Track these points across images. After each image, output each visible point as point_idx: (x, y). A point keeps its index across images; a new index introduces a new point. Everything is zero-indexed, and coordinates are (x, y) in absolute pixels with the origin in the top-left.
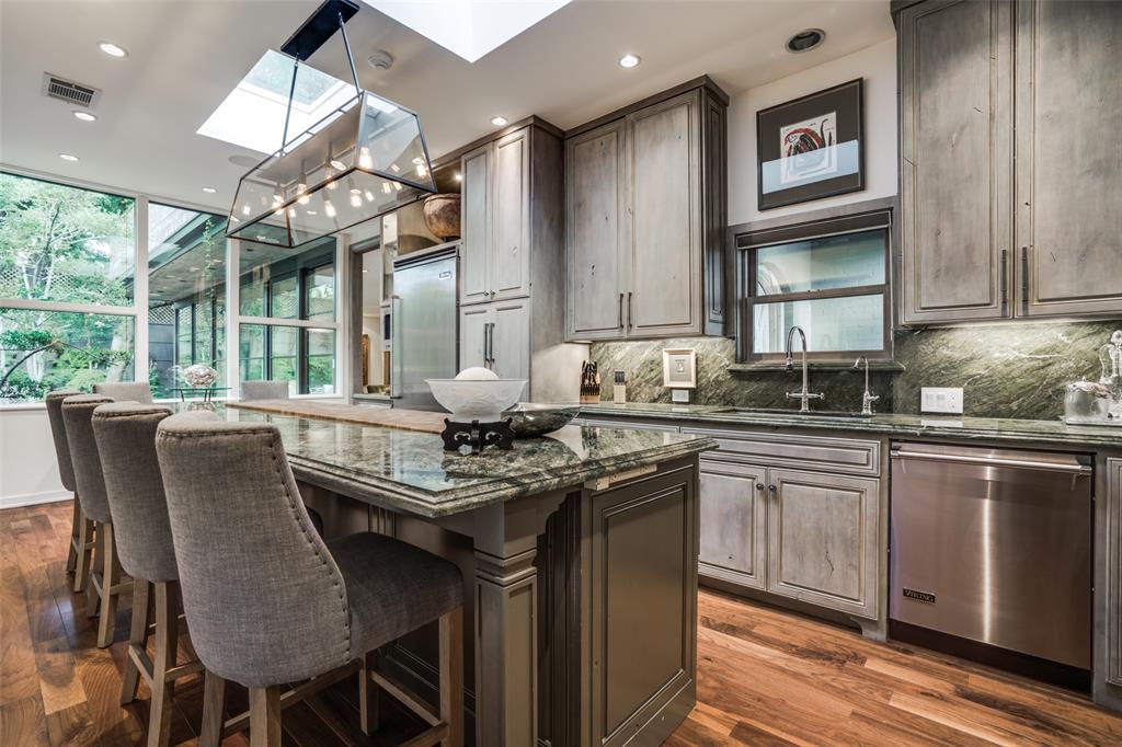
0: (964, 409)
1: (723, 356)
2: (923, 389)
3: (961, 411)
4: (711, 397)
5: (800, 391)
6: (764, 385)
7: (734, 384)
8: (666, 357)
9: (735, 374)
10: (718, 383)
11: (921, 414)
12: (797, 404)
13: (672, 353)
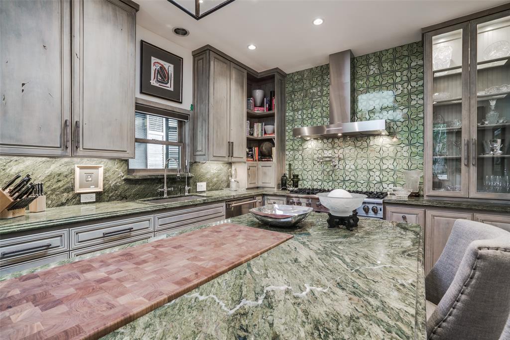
0: (207, 189)
1: (120, 170)
2: (198, 183)
3: (205, 190)
4: (112, 196)
5: (163, 188)
6: (143, 186)
7: (126, 187)
8: (77, 170)
9: (127, 181)
10: (116, 188)
11: (197, 192)
12: (162, 193)
13: (81, 168)
